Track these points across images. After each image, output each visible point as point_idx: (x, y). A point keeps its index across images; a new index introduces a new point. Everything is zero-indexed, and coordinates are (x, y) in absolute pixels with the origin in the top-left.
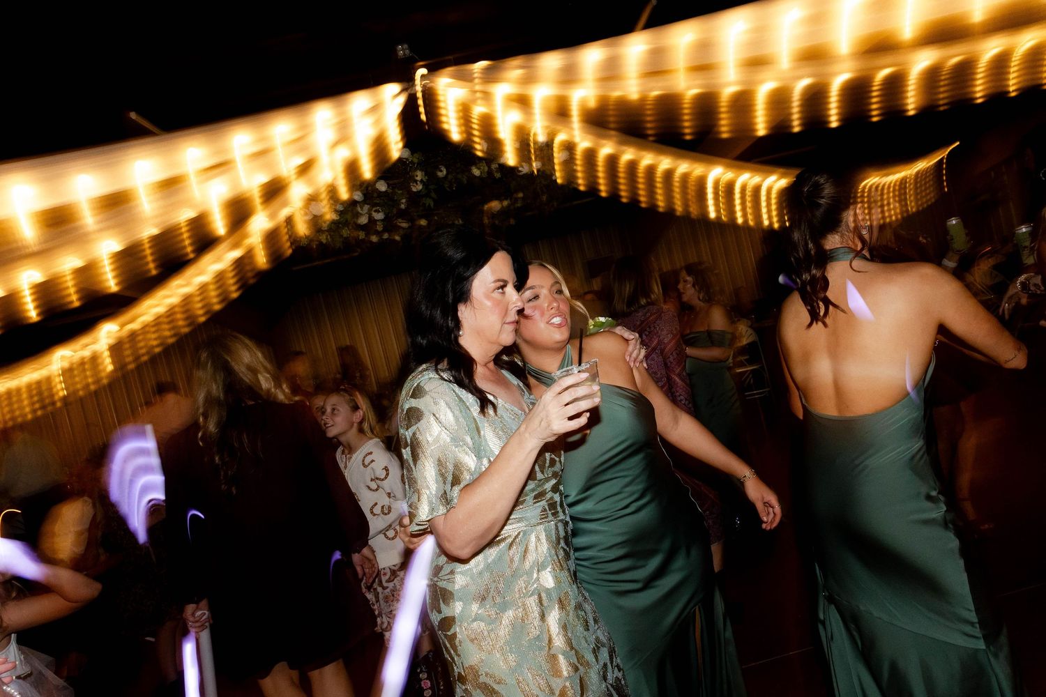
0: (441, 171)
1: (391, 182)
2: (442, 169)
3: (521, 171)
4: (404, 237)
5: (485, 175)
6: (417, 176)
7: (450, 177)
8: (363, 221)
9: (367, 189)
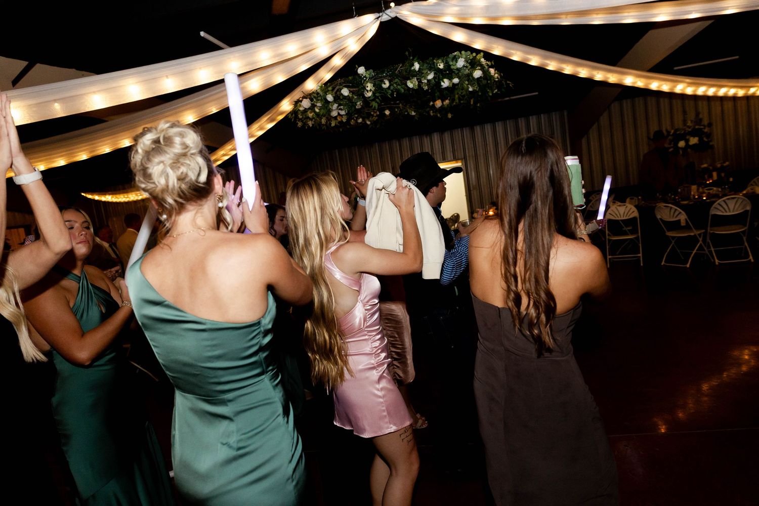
0: (385, 84)
1: (351, 90)
2: (386, 82)
3: (442, 86)
4: (373, 123)
5: (416, 87)
6: (367, 87)
7: (392, 88)
8: (334, 114)
9: (336, 93)
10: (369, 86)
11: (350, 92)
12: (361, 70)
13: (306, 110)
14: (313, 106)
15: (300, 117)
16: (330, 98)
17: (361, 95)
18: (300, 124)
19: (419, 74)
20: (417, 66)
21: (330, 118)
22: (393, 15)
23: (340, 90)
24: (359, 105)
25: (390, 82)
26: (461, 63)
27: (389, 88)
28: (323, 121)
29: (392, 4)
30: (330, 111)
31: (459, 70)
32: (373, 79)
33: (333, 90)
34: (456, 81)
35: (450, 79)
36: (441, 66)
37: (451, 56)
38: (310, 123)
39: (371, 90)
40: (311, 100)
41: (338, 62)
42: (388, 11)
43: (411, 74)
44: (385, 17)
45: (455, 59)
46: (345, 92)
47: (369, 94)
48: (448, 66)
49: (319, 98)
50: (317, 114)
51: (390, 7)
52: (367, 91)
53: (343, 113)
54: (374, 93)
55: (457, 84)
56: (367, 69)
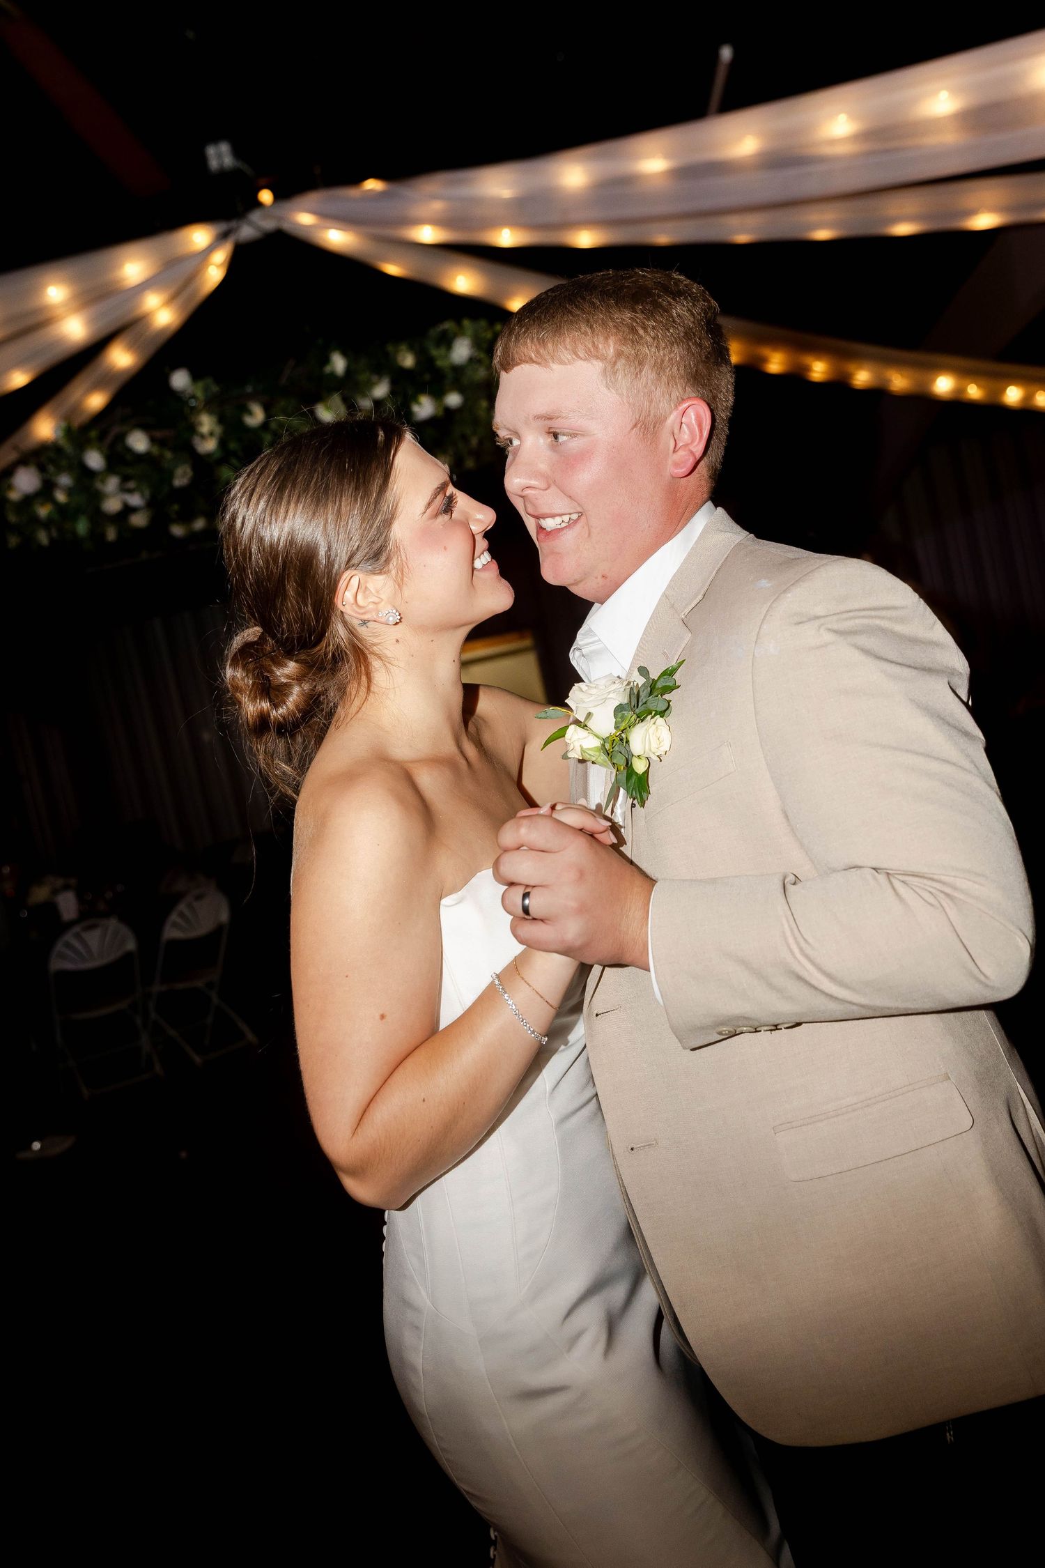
0: (251, 414)
1: (158, 435)
2: (254, 410)
3: (416, 416)
6: (201, 425)
7: (274, 424)
8: (112, 505)
9: (112, 446)
10: (207, 423)
11: (153, 440)
12: (180, 380)
13: (28, 500)
14: (47, 490)
15: (12, 518)
16: (94, 460)
17: (186, 449)
18: (13, 541)
19: (349, 387)
20: (339, 364)
21: (98, 517)
22: (269, 225)
23: (121, 437)
24: (182, 477)
25: (267, 409)
26: (461, 351)
27: (265, 426)
28: (82, 527)
29: (266, 196)
30: (98, 497)
31: (458, 370)
32: (213, 404)
33: (101, 438)
34: (454, 399)
35: (438, 394)
36: (408, 361)
37: (434, 332)
38: (43, 537)
39: (211, 434)
40: (42, 469)
41: (121, 358)
42: (255, 216)
43: (323, 387)
44: (247, 232)
45: (446, 341)
46: (139, 442)
47: (209, 446)
48: (426, 362)
49: (64, 463)
50: (60, 508)
51: (258, 204)
52: (203, 437)
53: (135, 500)
54: (222, 443)
55: (459, 410)
56: (195, 376)
